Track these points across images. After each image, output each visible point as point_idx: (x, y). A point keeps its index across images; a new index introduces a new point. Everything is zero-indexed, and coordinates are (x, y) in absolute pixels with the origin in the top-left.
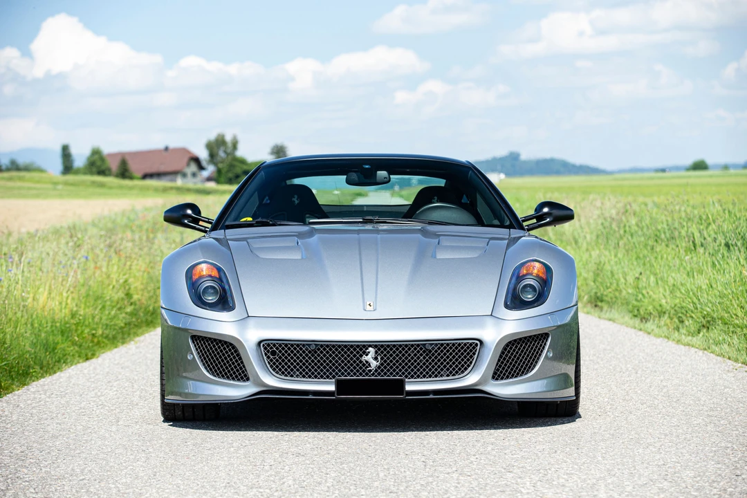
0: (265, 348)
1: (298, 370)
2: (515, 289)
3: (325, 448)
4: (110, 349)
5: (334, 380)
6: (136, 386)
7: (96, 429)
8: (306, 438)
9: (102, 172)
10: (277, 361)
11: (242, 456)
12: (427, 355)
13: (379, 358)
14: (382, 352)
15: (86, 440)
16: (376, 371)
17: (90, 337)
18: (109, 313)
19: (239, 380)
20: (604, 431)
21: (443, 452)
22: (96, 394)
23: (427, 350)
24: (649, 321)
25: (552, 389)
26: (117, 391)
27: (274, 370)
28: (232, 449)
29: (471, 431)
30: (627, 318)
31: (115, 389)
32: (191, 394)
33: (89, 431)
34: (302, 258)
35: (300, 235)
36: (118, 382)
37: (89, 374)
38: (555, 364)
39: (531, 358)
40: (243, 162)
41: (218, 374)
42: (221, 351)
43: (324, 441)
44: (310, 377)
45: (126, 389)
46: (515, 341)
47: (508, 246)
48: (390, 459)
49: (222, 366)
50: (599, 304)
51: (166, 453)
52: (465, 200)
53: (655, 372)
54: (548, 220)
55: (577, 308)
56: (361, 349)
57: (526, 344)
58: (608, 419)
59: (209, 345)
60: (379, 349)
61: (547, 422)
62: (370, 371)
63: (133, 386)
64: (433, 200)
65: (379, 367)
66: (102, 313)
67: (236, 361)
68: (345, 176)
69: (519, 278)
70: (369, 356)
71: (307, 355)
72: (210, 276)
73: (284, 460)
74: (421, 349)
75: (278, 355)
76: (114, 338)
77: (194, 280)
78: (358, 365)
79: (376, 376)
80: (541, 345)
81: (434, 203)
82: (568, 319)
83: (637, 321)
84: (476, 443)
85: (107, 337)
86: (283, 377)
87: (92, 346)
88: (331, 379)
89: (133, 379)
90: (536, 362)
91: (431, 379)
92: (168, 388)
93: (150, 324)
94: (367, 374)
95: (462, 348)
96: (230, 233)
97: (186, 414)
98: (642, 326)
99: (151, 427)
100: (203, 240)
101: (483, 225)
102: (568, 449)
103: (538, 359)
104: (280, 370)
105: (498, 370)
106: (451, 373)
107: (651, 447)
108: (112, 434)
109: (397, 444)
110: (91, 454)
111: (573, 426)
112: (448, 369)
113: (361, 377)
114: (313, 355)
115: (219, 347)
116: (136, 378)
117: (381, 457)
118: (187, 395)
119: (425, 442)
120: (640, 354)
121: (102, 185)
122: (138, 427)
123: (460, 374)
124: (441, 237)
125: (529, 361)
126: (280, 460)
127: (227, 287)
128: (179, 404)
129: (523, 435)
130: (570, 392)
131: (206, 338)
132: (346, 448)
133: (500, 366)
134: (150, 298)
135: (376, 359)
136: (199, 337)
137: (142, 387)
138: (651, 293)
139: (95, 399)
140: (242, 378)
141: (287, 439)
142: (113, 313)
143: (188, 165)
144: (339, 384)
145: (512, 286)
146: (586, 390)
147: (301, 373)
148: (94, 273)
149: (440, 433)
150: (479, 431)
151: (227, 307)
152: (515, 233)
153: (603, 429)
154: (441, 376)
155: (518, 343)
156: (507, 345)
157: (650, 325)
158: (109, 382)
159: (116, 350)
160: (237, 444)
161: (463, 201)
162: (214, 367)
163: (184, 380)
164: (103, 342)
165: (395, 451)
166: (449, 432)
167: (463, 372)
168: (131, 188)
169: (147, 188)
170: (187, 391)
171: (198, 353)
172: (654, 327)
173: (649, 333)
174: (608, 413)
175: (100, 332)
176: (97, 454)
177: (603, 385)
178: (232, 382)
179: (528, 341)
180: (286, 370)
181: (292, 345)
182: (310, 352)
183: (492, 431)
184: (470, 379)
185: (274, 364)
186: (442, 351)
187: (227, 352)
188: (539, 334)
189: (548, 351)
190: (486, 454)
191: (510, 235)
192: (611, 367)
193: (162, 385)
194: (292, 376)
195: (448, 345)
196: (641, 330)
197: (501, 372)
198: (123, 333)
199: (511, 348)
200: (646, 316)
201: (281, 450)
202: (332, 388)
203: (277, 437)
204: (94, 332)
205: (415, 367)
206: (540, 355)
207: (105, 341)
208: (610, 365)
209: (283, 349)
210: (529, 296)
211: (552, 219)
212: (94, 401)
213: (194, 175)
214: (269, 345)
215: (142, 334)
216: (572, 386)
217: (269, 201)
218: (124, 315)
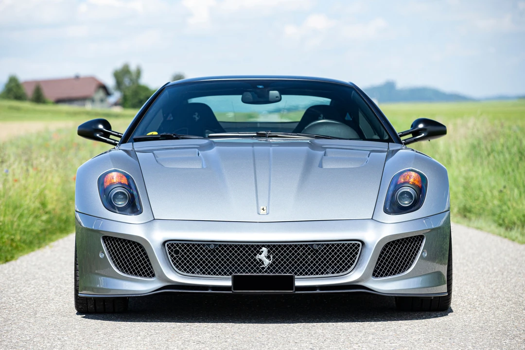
0: (169, 248)
1: (199, 267)
2: (393, 195)
3: (223, 336)
4: (27, 253)
5: (230, 277)
6: (51, 284)
7: (16, 321)
8: (206, 328)
9: (19, 97)
10: (180, 259)
11: (148, 344)
12: (314, 254)
13: (271, 257)
14: (274, 252)
15: (7, 330)
16: (269, 268)
17: (9, 242)
18: (27, 221)
19: (145, 276)
20: (474, 324)
21: (329, 341)
22: (15, 290)
23: (315, 250)
24: (514, 229)
25: (427, 285)
26: (34, 288)
27: (177, 267)
28: (139, 338)
29: (354, 323)
30: (494, 227)
31: (32, 286)
32: (103, 289)
33: (10, 322)
34: (203, 168)
35: (202, 148)
36: (35, 281)
37: (9, 274)
38: (429, 263)
39: (407, 257)
40: (145, 89)
41: (127, 271)
42: (130, 250)
43: (222, 331)
44: (209, 273)
45: (43, 286)
46: (393, 242)
47: (387, 158)
48: (281, 346)
49: (130, 264)
50: (468, 214)
51: (80, 341)
52: (348, 117)
53: (520, 273)
54: (423, 135)
55: (449, 213)
56: (255, 249)
57: (403, 245)
58: (477, 313)
59: (119, 245)
60: (271, 249)
61: (422, 316)
62: (263, 268)
63: (49, 284)
64: (319, 118)
65: (271, 265)
66: (20, 221)
67: (143, 259)
68: (241, 96)
69: (397, 186)
70: (263, 255)
71: (207, 254)
72: (120, 183)
73: (186, 346)
74: (309, 249)
75: (181, 253)
76: (31, 243)
77: (105, 187)
78: (252, 263)
79: (269, 273)
80: (417, 246)
81: (320, 120)
82: (441, 223)
83: (502, 230)
84: (358, 333)
85: (24, 242)
86: (185, 274)
87: (11, 250)
88: (228, 275)
89: (49, 278)
90: (413, 262)
91: (318, 276)
92: (81, 284)
93: (63, 230)
94: (260, 271)
95: (346, 248)
96: (138, 146)
97: (98, 308)
98: (507, 234)
99: (66, 318)
100: (113, 152)
101: (364, 139)
102: (441, 339)
103: (414, 258)
104: (183, 267)
105: (378, 268)
106: (335, 270)
107: (517, 339)
108: (31, 325)
109: (287, 334)
110: (12, 342)
111: (446, 319)
112: (333, 267)
113: (255, 274)
114: (212, 254)
115: (128, 247)
116: (52, 277)
117: (273, 345)
118: (99, 289)
119: (313, 332)
120: (506, 258)
121: (18, 109)
122: (54, 318)
123: (343, 272)
124: (327, 150)
125: (406, 261)
126: (182, 346)
127: (135, 193)
128: (91, 298)
129: (401, 326)
130: (443, 289)
131: (116, 238)
132: (241, 337)
133: (380, 265)
134: (64, 208)
135: (268, 257)
136: (110, 238)
137: (57, 285)
138: (514, 205)
139: (14, 295)
140: (148, 274)
141: (188, 329)
142: (30, 220)
143: (96, 91)
144: (235, 280)
145: (391, 193)
146: (457, 289)
147: (201, 270)
148: (13, 185)
149: (325, 324)
150: (361, 323)
151: (135, 210)
152: (393, 146)
153: (473, 322)
154: (327, 273)
155: (396, 244)
156: (386, 246)
157: (514, 233)
158: (27, 280)
159: (32, 254)
160: (144, 333)
161: (346, 118)
162: (123, 265)
163: (96, 276)
164: (21, 246)
165: (285, 339)
166: (334, 323)
167: (346, 270)
168: (45, 112)
170: (98, 286)
171: (109, 252)
172: (518, 235)
173: (513, 240)
174: (477, 308)
175: (18, 237)
176: (17, 342)
177: (472, 284)
178: (139, 278)
179: (405, 242)
180: (188, 267)
181: (193, 245)
182: (209, 251)
183: (373, 323)
184: (353, 276)
185: (177, 261)
186: (328, 251)
187: (135, 251)
188: (415, 237)
189: (423, 252)
190: (367, 343)
191: (389, 148)
192: (479, 269)
193: (76, 281)
194: (193, 273)
195: (333, 245)
196: (506, 237)
197: (381, 270)
198: (39, 239)
199: (390, 249)
200: (510, 225)
201: (183, 338)
202: (229, 283)
203: (180, 327)
204: (13, 237)
205: (304, 265)
206: (416, 255)
207: (23, 245)
208: (478, 268)
209: (185, 248)
210: (406, 202)
211: (426, 134)
212: (14, 297)
213: (102, 101)
214: (172, 245)
215: (57, 239)
216: (444, 284)
217: (172, 118)
218: (39, 222)
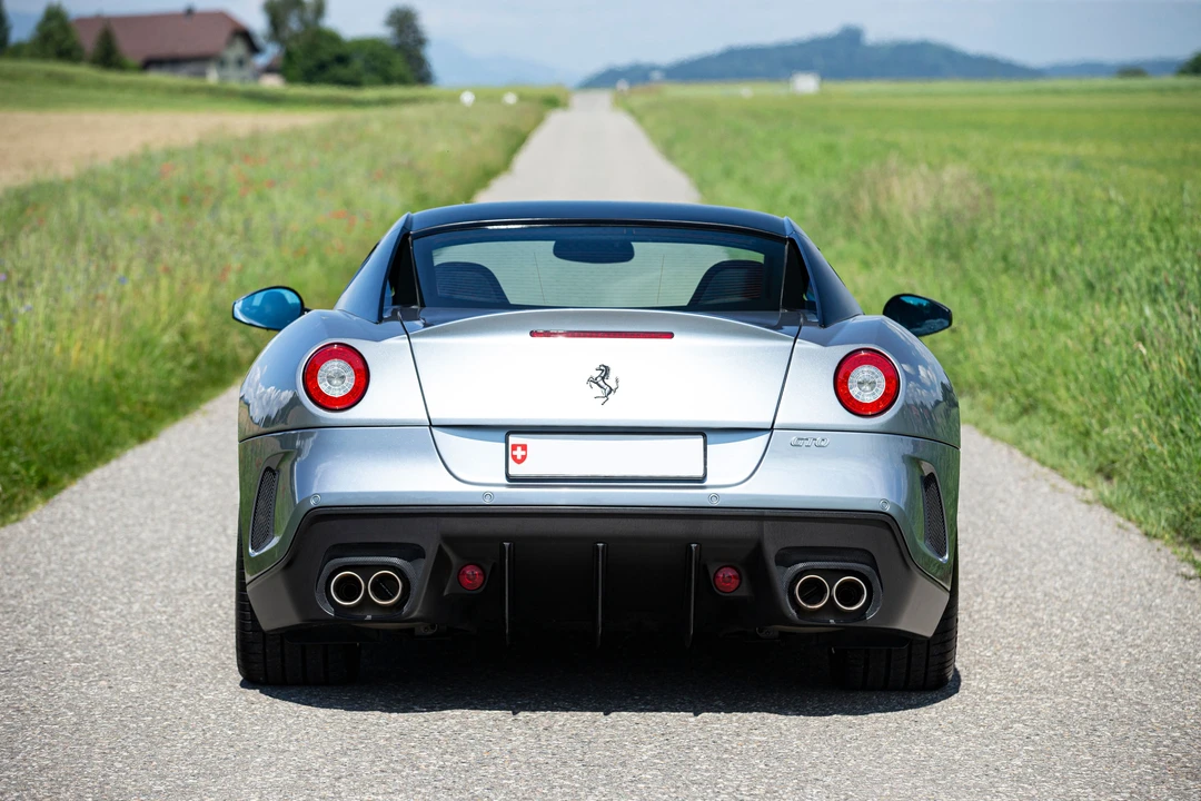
9: (67, 53)
17: (141, 406)
40: (333, 38)
85: (162, 405)
87: (146, 420)
134: (215, 340)
143: (230, 43)
169: (154, 88)
175: (152, 398)
204: (144, 398)
213: (241, 63)
218: (181, 369)
